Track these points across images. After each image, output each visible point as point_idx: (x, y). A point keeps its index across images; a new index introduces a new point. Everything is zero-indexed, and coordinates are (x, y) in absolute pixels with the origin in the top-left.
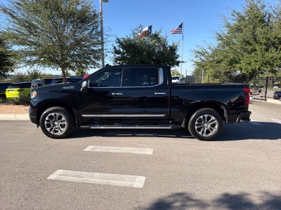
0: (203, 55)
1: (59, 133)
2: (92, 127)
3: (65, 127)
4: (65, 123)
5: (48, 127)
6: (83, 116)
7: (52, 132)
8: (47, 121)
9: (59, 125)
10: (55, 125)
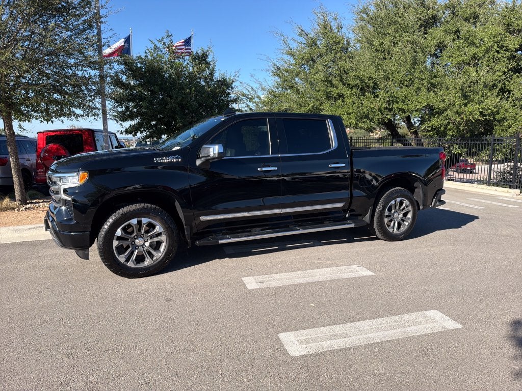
0: (251, 100)
1: (148, 262)
2: (221, 242)
3: (163, 248)
4: (163, 238)
5: (119, 254)
6: (203, 218)
7: (130, 264)
8: (119, 238)
9: (147, 244)
10: (136, 247)
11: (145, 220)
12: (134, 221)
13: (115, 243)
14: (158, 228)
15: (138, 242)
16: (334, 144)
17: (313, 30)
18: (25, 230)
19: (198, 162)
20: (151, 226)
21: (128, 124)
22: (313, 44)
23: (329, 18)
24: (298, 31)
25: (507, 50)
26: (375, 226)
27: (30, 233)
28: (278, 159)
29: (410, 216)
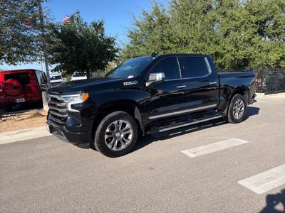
1: (123, 147)
2: (160, 131)
3: (130, 137)
4: (131, 131)
5: (108, 143)
6: (151, 118)
7: (114, 149)
8: (108, 134)
9: (122, 136)
10: (116, 138)
11: (121, 121)
12: (116, 122)
13: (106, 137)
14: (128, 126)
15: (117, 135)
16: (210, 71)
17: (150, 11)
18: (14, 134)
19: (147, 84)
20: (124, 125)
21: (54, 66)
22: (151, 19)
23: (158, 5)
24: (142, 11)
25: (252, 23)
26: (229, 116)
27: (17, 136)
28: (185, 81)
29: (243, 109)
